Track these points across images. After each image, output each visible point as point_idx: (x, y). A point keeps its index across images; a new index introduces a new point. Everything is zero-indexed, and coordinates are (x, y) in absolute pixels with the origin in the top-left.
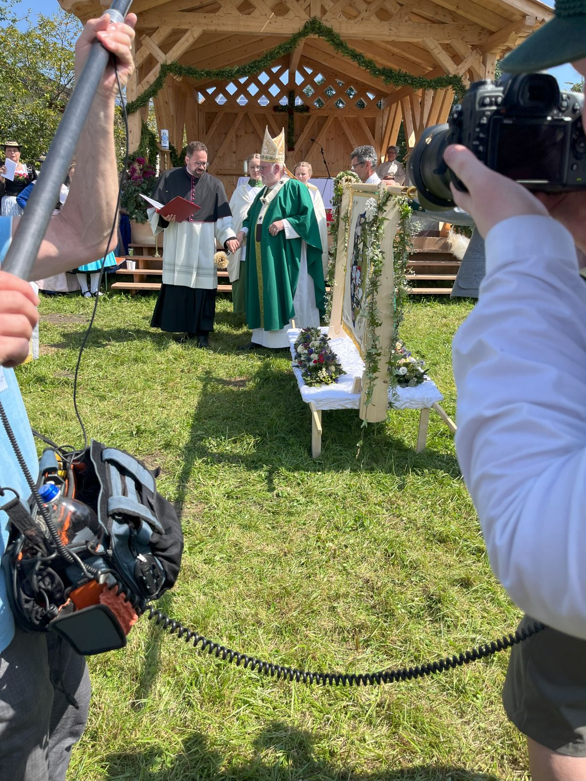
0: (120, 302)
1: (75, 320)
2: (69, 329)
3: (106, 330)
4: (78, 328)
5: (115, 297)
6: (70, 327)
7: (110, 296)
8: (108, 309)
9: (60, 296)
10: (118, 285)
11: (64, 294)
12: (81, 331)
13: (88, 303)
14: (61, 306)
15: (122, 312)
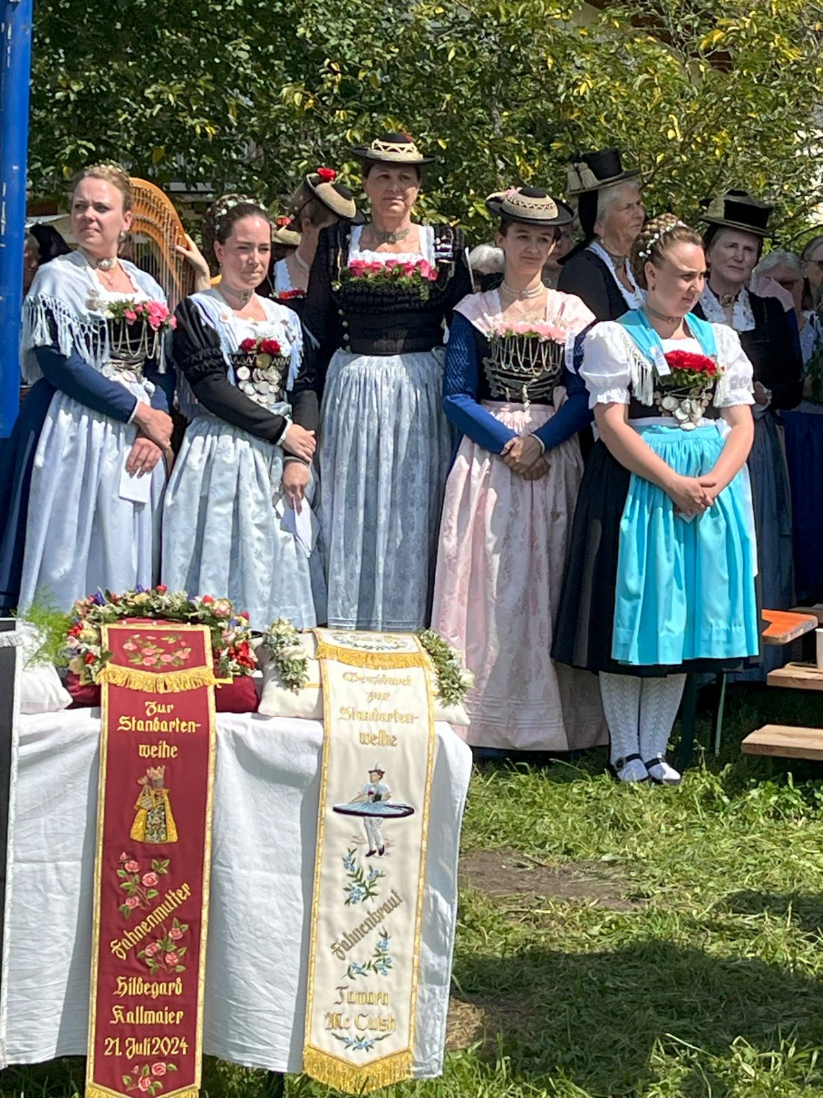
0: (777, 817)
1: (579, 890)
2: (557, 931)
3: (713, 948)
4: (595, 930)
5: (754, 793)
6: (562, 921)
7: (736, 787)
8: (726, 844)
9: (523, 770)
10: (771, 736)
11: (538, 759)
12: (608, 944)
13: (639, 813)
14: (521, 815)
15: (787, 865)
